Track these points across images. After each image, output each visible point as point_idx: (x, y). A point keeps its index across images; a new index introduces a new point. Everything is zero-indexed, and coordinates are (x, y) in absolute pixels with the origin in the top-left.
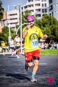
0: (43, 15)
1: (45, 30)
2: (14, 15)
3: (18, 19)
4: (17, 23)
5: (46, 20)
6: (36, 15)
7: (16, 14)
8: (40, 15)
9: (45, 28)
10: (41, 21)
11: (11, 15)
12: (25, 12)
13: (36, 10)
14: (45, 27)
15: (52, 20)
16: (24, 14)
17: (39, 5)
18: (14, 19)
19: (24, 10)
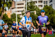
2: (21, 4)
3: (24, 8)
4: (23, 11)
5: (46, 10)
6: (39, 6)
7: (23, 4)
8: (42, 6)
11: (19, 4)
12: (30, 3)
15: (51, 10)
16: (29, 4)
18: (21, 8)
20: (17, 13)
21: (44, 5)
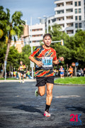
0: (76, 31)
1: (78, 51)
2: (38, 30)
5: (80, 38)
6: (68, 31)
7: (41, 29)
8: (72, 31)
9: (78, 49)
10: (74, 39)
11: (34, 30)
12: (53, 27)
13: (68, 24)
14: (79, 47)
16: (51, 29)
17: (72, 17)
18: (38, 35)
19: (52, 24)
20: (32, 45)
21: (76, 29)
